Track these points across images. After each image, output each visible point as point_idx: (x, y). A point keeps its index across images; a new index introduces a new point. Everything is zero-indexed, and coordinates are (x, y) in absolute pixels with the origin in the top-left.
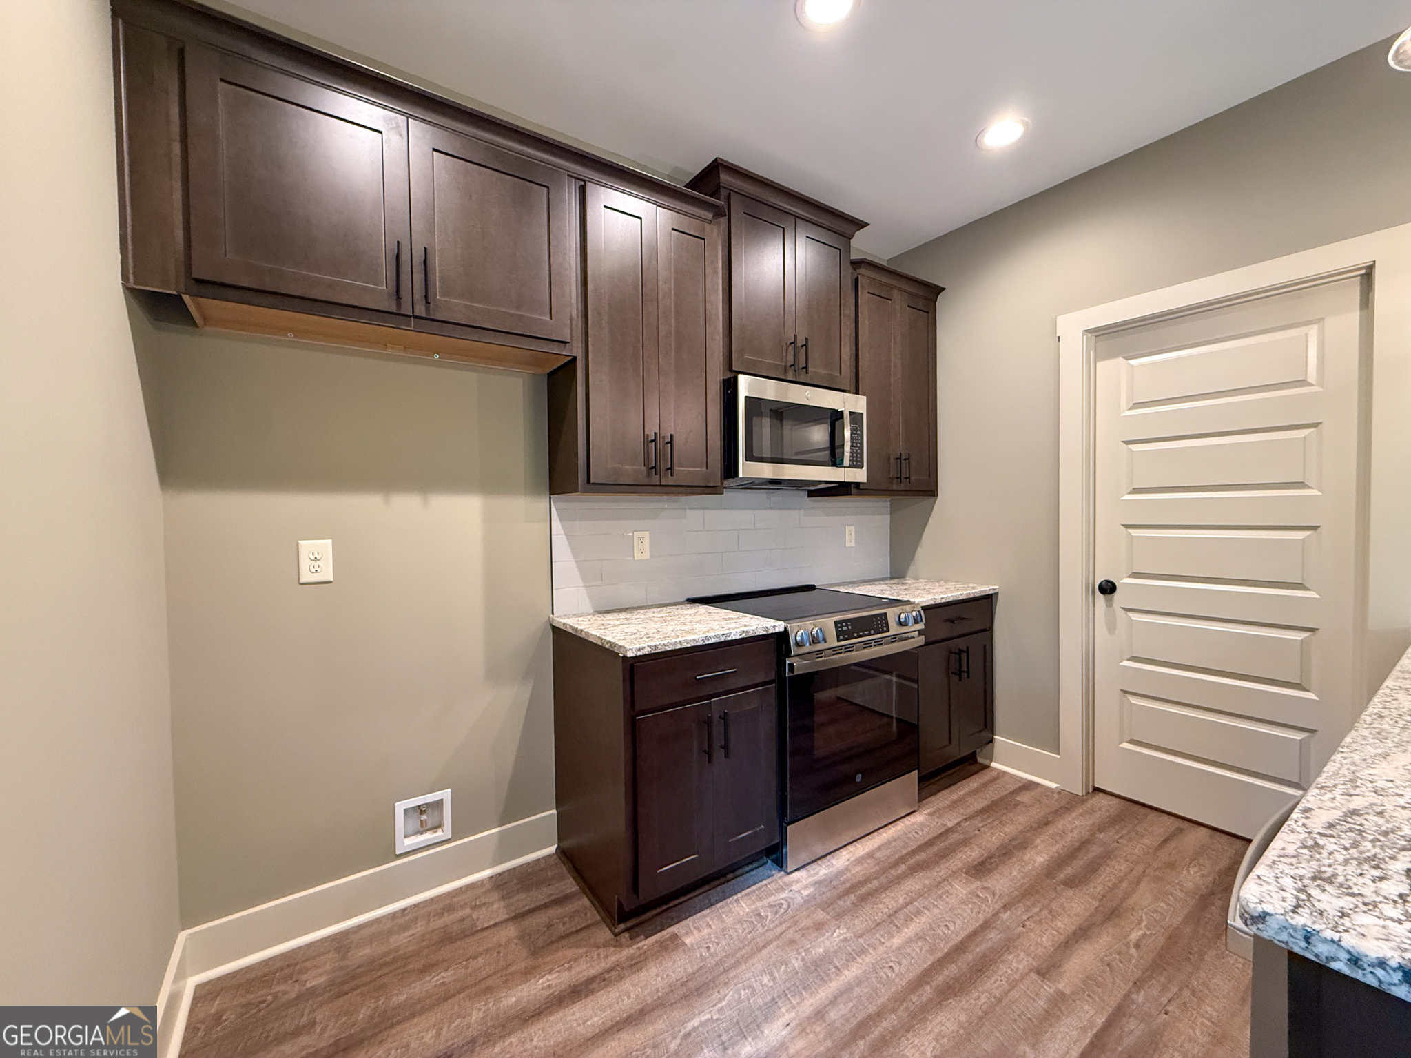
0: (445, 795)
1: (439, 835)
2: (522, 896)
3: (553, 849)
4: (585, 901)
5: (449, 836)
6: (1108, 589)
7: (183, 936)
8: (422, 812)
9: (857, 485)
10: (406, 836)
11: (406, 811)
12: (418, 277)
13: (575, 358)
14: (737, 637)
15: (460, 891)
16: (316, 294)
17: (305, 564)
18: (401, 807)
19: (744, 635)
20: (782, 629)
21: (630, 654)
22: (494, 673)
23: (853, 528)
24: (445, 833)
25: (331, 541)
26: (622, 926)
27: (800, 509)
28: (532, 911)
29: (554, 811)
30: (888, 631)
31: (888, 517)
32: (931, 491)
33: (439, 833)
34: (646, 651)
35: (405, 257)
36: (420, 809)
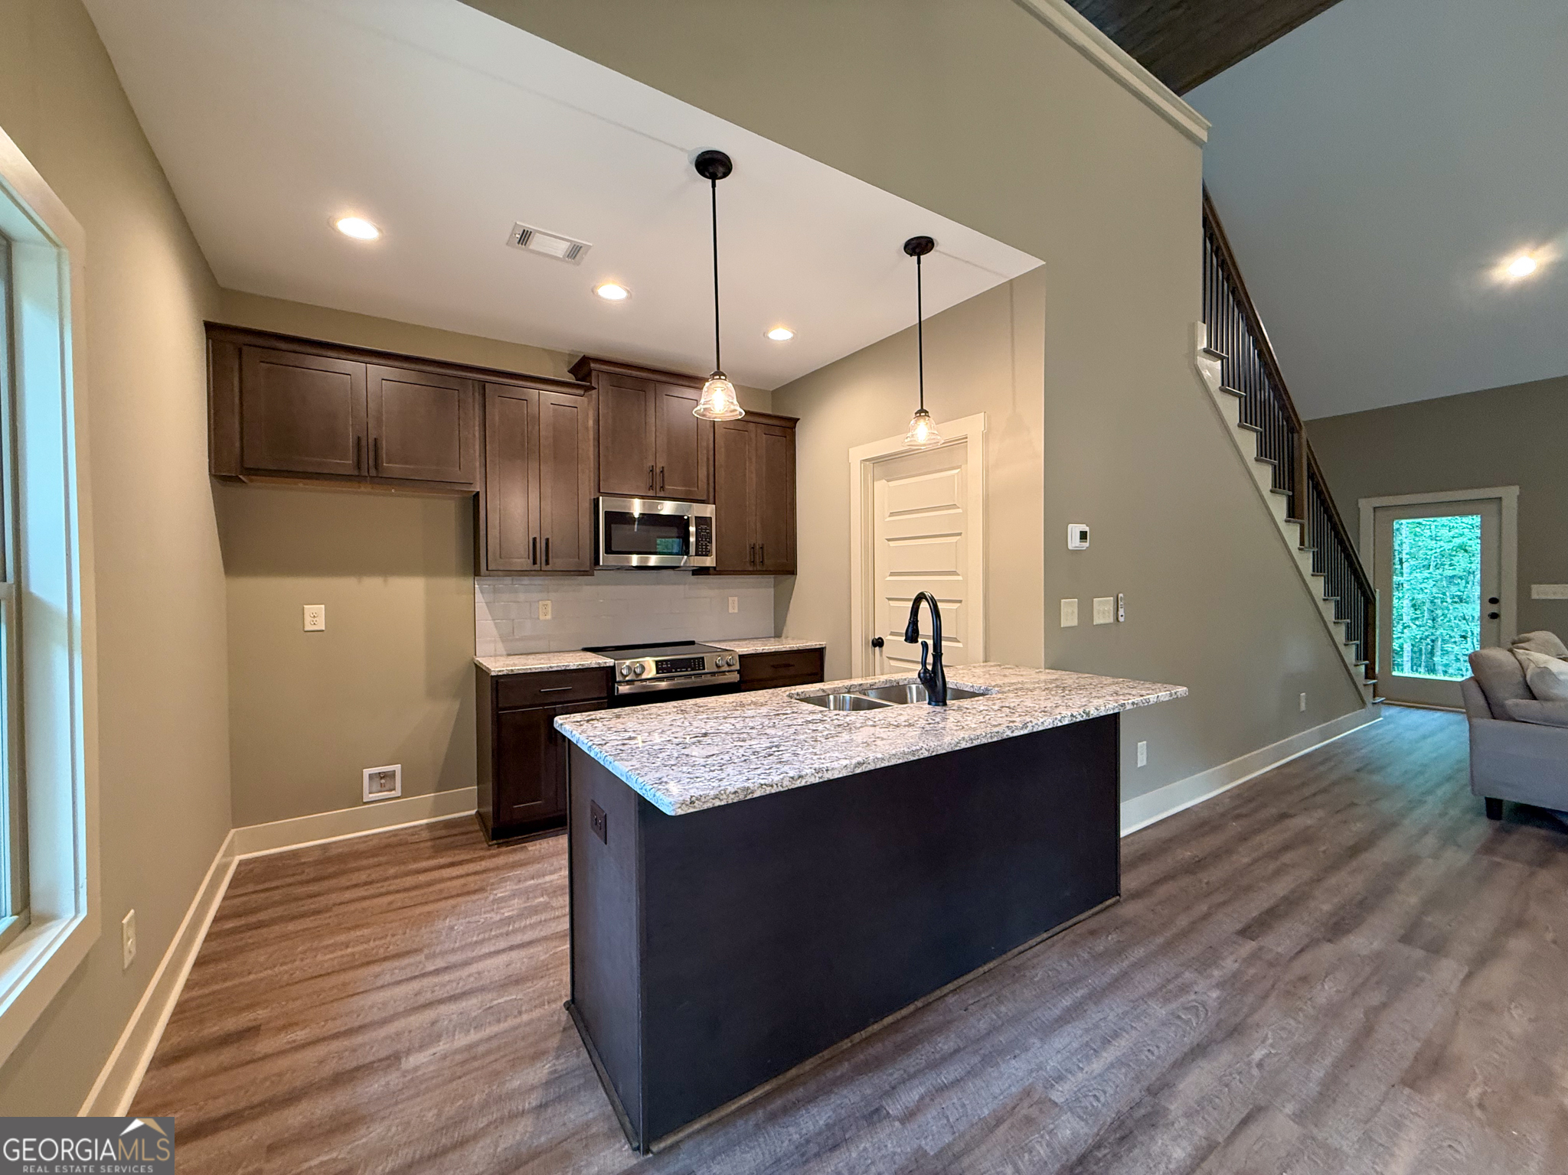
0: (397, 768)
1: (393, 794)
2: (443, 831)
3: (473, 812)
4: (481, 834)
5: (400, 795)
6: (878, 643)
7: (233, 831)
8: (381, 778)
9: (708, 568)
10: (370, 793)
11: (371, 776)
12: (372, 454)
13: (478, 493)
14: (575, 668)
15: (402, 829)
16: (310, 469)
17: (308, 619)
18: (367, 772)
19: (580, 667)
20: (612, 664)
21: (493, 674)
22: (432, 693)
23: (736, 598)
24: (398, 792)
25: (323, 606)
26: (495, 842)
27: (685, 584)
28: (446, 837)
29: (476, 787)
30: (704, 669)
31: (772, 590)
32: (791, 571)
33: (393, 792)
34: (505, 673)
35: (364, 443)
36: (382, 776)
